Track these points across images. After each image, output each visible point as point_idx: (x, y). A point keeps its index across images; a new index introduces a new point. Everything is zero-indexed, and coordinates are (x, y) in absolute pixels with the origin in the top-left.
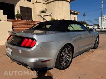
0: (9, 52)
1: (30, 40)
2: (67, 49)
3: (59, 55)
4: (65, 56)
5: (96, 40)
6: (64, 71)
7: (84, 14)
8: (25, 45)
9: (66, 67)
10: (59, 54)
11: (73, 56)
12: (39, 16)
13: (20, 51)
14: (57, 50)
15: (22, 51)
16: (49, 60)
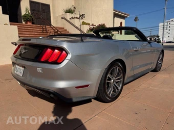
0: (18, 73)
1: (56, 51)
2: (116, 68)
3: (104, 78)
4: (112, 81)
5: (159, 57)
6: (110, 104)
7: (136, 18)
8: (48, 60)
9: (114, 98)
10: (104, 76)
11: (125, 81)
12: (62, 18)
13: (40, 70)
14: (100, 70)
15: (43, 69)
16: (87, 86)
